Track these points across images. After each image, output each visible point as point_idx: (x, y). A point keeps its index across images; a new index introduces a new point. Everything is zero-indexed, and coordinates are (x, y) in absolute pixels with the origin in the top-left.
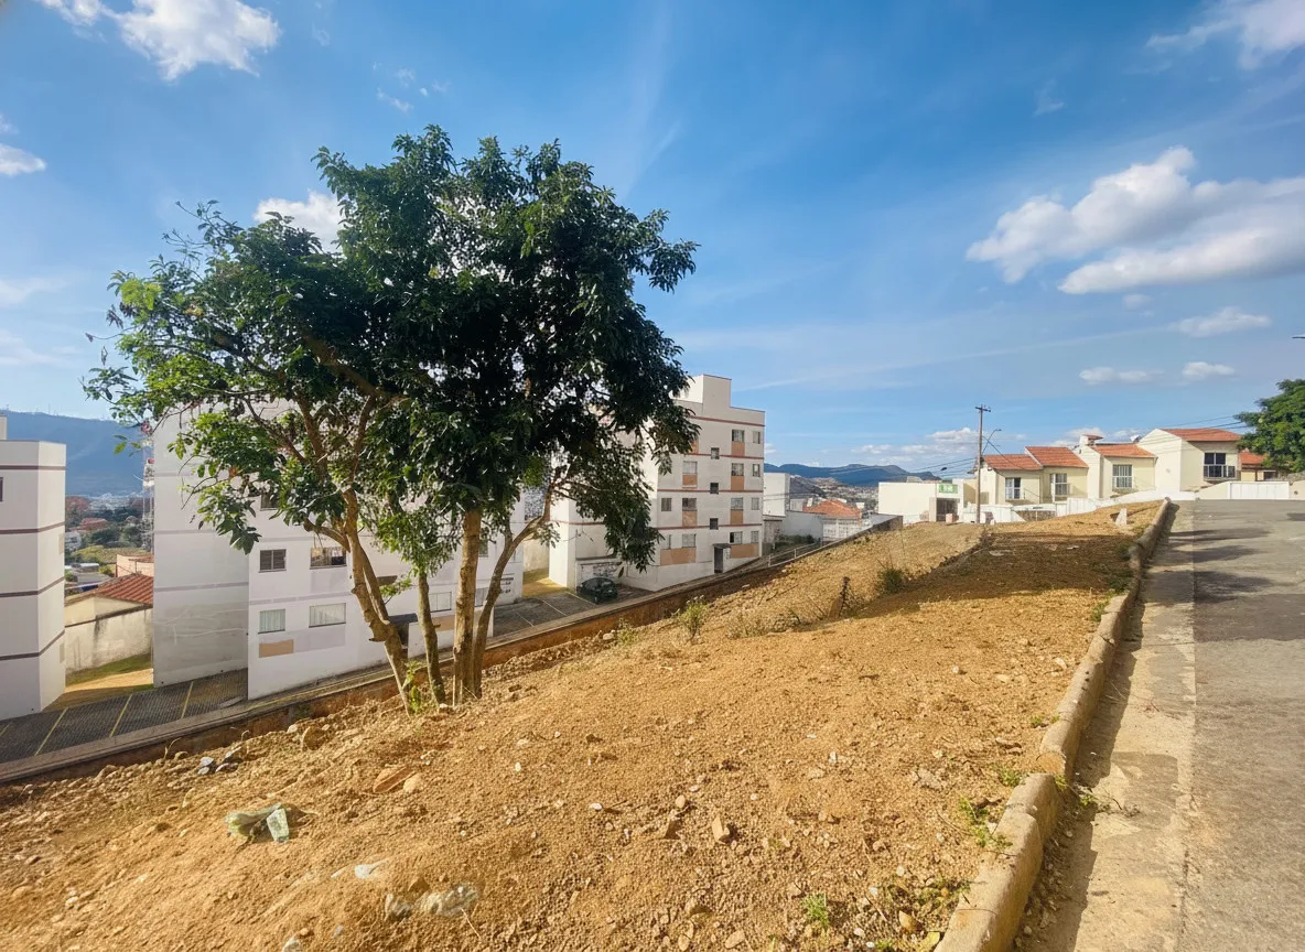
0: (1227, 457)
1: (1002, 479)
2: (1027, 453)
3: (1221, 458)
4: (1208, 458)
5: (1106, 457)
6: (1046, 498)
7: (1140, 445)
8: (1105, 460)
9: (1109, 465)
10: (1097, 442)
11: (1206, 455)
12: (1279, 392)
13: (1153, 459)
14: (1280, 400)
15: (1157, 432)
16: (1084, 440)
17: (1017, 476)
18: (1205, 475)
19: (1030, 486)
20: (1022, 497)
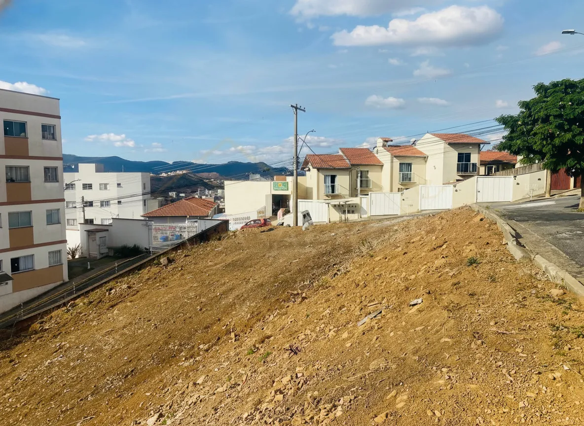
0: (472, 156)
1: (322, 177)
2: (341, 153)
3: (468, 157)
4: (461, 157)
5: (395, 157)
6: (353, 193)
7: (418, 147)
8: (394, 158)
9: (397, 162)
10: (390, 143)
11: (459, 154)
12: (533, 95)
13: (425, 158)
14: (535, 102)
15: (428, 136)
16: (380, 142)
17: (333, 174)
18: (458, 170)
19: (343, 182)
20: (336, 192)
